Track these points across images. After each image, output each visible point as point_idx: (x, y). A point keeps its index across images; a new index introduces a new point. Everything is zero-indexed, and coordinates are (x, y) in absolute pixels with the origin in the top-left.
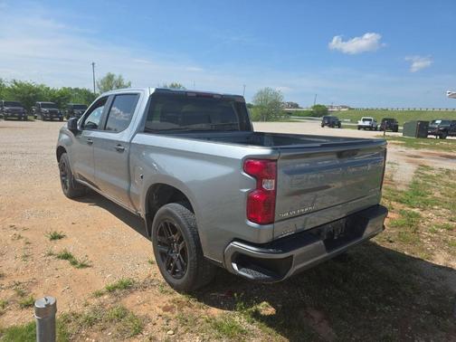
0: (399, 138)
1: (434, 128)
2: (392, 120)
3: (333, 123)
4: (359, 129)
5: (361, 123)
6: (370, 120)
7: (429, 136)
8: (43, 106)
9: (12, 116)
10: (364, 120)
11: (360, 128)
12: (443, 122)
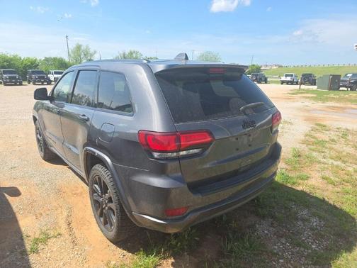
0: (313, 92)
1: (346, 81)
2: (310, 75)
3: (261, 79)
4: (282, 84)
5: (283, 78)
6: (292, 75)
7: (341, 89)
8: (33, 73)
9: (10, 82)
10: (287, 76)
11: (283, 82)
12: (354, 75)
